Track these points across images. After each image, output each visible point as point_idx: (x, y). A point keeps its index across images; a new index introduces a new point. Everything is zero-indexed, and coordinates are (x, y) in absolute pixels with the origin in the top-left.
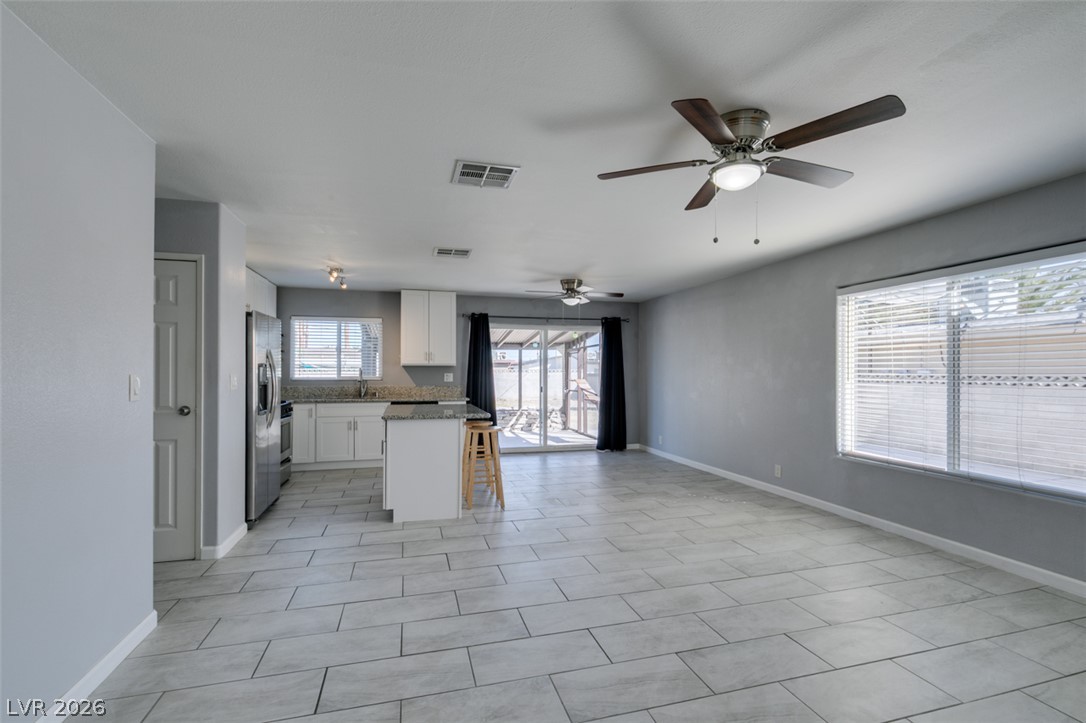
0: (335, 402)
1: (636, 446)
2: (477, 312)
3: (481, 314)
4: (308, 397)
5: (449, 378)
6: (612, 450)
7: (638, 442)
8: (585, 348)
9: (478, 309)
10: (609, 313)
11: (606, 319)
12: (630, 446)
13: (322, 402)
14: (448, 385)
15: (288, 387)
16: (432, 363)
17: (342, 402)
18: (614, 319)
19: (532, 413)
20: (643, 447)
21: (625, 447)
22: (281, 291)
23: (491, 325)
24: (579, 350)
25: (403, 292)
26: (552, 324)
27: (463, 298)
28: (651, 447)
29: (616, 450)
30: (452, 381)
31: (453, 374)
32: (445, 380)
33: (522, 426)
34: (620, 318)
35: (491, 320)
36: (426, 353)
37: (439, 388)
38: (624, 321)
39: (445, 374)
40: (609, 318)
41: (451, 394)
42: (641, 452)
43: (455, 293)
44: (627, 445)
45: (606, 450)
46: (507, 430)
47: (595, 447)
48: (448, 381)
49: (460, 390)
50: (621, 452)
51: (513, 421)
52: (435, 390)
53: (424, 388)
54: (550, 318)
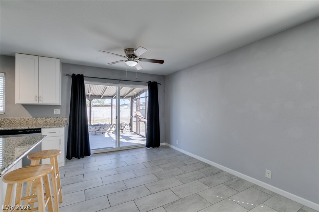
1: (165, 144)
2: (76, 73)
3: (79, 75)
5: (57, 112)
6: (153, 147)
7: (165, 142)
8: (139, 98)
10: (152, 80)
11: (150, 82)
12: (161, 144)
14: (57, 117)
16: (40, 103)
18: (154, 82)
20: (168, 145)
21: (159, 145)
23: (85, 82)
24: (137, 99)
26: (122, 83)
27: (65, 64)
28: (172, 145)
29: (155, 147)
30: (60, 114)
31: (60, 110)
32: (55, 113)
33: (112, 131)
34: (157, 82)
35: (85, 78)
36: (36, 97)
37: (50, 118)
38: (159, 83)
39: (55, 110)
40: (152, 82)
41: (58, 122)
42: (167, 147)
43: (59, 59)
44: (160, 144)
45: (150, 147)
46: (106, 133)
47: (145, 146)
48: (57, 114)
49: (66, 119)
50: (157, 148)
51: (109, 129)
52: (47, 120)
53: (39, 119)
54: (121, 80)
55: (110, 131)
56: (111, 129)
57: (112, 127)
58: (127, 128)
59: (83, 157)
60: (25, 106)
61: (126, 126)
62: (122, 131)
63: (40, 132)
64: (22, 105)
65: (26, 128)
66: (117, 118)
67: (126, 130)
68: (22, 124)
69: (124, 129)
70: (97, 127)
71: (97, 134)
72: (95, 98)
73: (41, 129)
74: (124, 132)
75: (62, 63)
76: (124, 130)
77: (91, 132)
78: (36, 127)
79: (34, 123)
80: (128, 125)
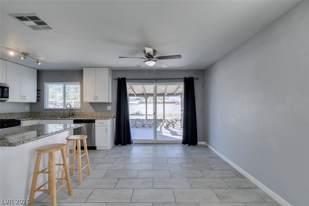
0: (49, 119)
1: (203, 143)
3: (122, 78)
4: (50, 116)
5: (109, 108)
6: (189, 145)
7: (205, 141)
9: (121, 76)
10: (188, 76)
11: (185, 78)
12: (200, 143)
13: (43, 119)
14: (109, 111)
15: (43, 112)
16: (97, 101)
17: (51, 119)
18: (190, 78)
19: (169, 121)
20: (206, 144)
21: (197, 144)
22: (39, 72)
25: (84, 70)
27: (113, 71)
28: (210, 145)
29: (192, 145)
30: (111, 109)
31: (111, 106)
32: (108, 109)
33: (164, 126)
34: (193, 77)
35: (127, 81)
36: (94, 97)
37: (105, 113)
38: (196, 79)
39: (108, 106)
40: (187, 78)
41: (110, 115)
42: (206, 147)
43: (107, 68)
44: (198, 142)
45: (186, 145)
46: (159, 127)
47: (181, 143)
48: (109, 109)
49: (114, 113)
50: (193, 146)
51: (162, 124)
52: (103, 114)
53: (98, 113)
54: (157, 79)
55: (162, 125)
56: (163, 124)
57: (165, 122)
58: (178, 124)
59: (126, 145)
60: (91, 103)
61: (177, 122)
62: (173, 126)
63: (94, 122)
64: (90, 103)
65: (87, 119)
66: (154, 114)
67: (177, 126)
68: (89, 116)
69: (175, 124)
70: (151, 121)
71: (152, 127)
72: (150, 96)
73: (95, 120)
74: (175, 127)
75: (112, 70)
76: (175, 126)
77: (147, 125)
78: (92, 119)
79: (95, 115)
80: (179, 121)
